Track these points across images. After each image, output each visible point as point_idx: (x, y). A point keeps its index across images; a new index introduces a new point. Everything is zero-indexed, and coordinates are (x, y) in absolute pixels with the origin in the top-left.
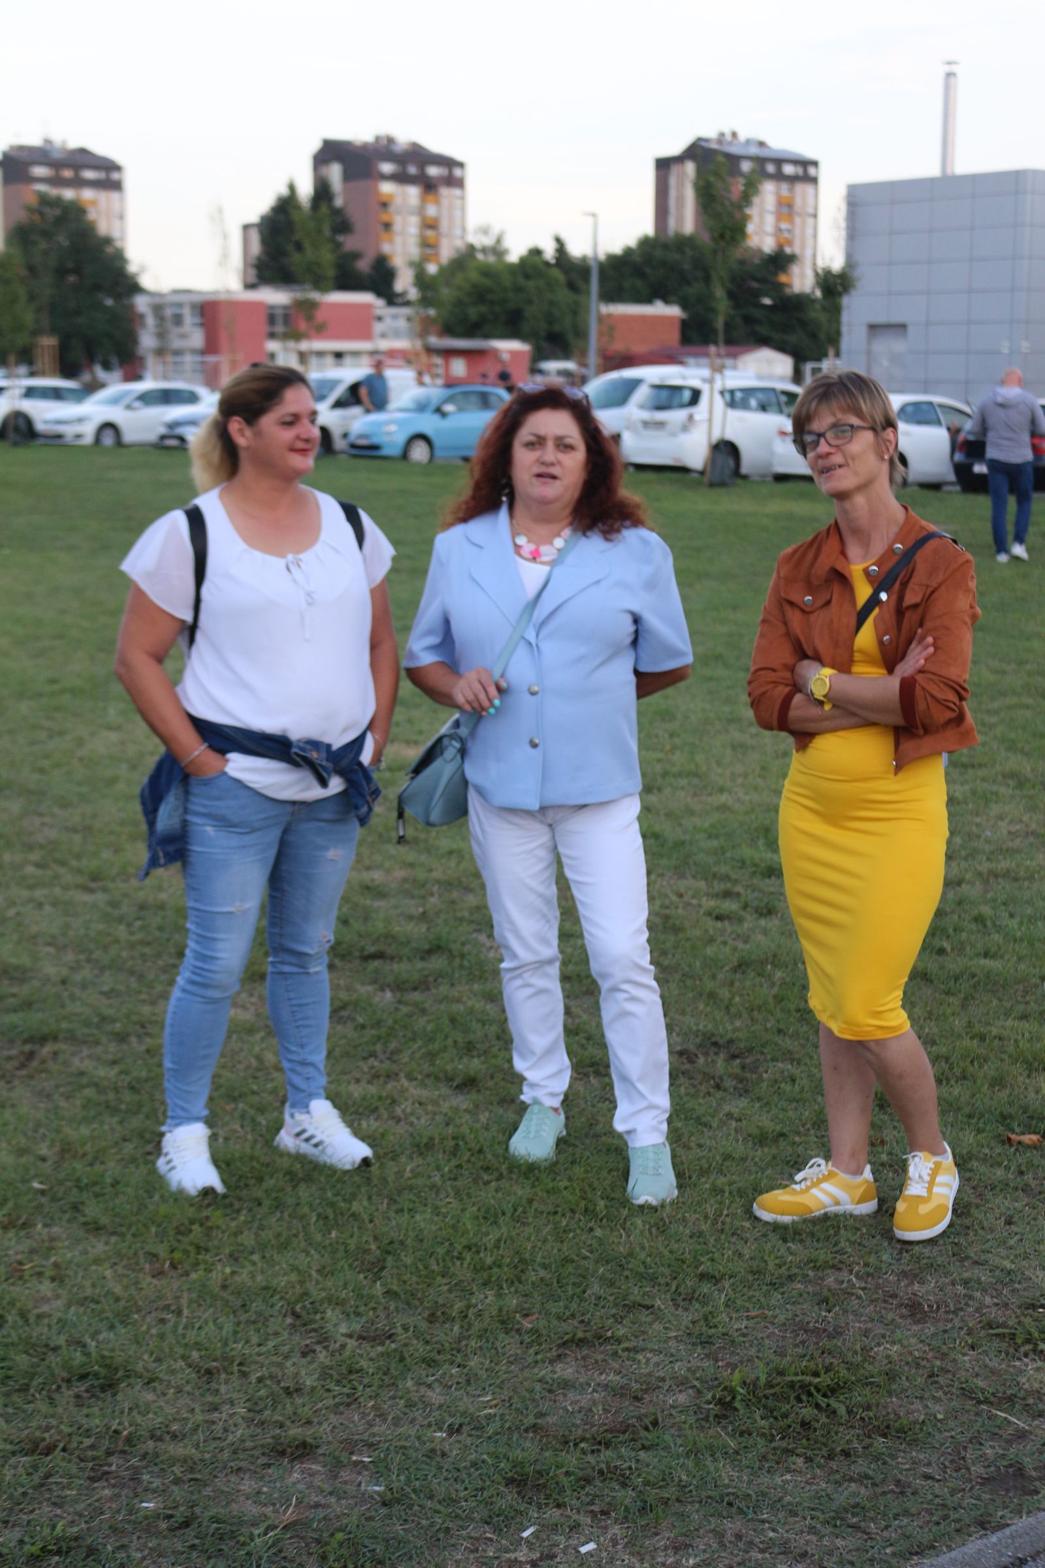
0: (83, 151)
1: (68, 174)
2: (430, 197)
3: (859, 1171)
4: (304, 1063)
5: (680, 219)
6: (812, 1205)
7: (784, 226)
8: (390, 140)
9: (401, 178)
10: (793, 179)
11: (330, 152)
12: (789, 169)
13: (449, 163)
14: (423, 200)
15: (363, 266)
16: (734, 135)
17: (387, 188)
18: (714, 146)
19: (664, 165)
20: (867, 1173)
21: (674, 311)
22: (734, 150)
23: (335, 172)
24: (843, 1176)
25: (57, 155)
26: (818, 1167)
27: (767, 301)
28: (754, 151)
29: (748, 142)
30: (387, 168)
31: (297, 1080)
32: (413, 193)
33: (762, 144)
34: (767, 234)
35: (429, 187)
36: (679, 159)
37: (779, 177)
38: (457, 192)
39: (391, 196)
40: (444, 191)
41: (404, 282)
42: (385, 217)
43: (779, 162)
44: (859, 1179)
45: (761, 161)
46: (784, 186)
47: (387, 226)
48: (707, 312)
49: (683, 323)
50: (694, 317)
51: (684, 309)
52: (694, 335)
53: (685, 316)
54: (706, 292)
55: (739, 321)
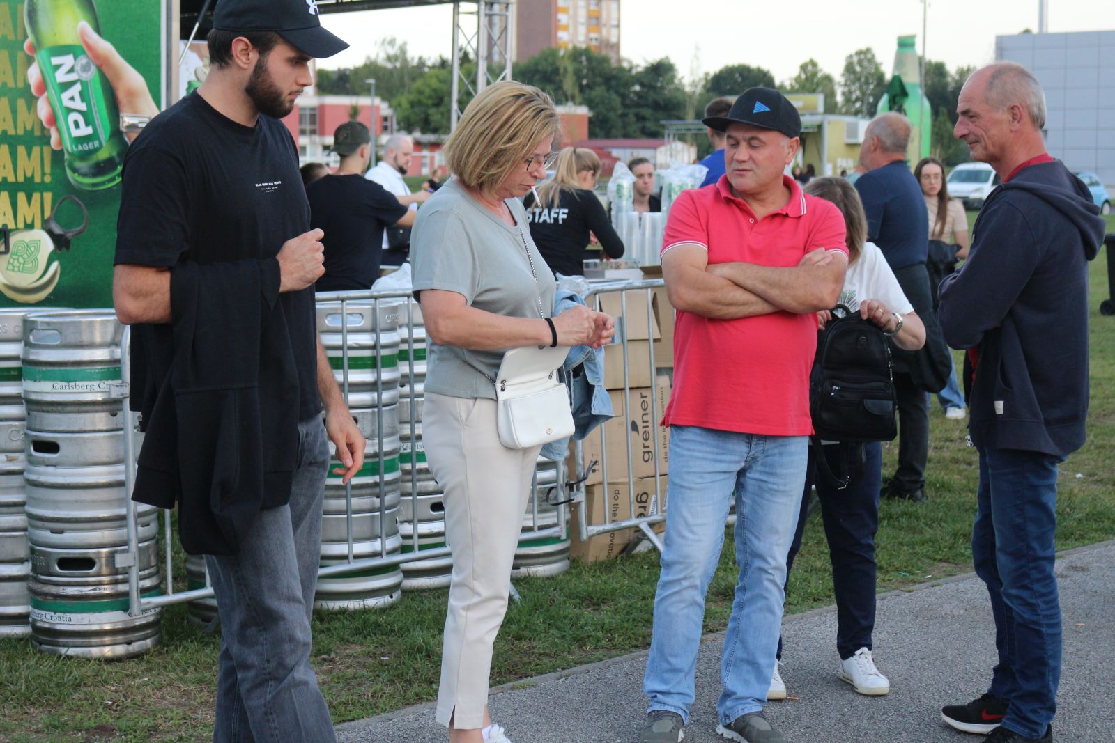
7: (593, 35)
21: (583, 111)
34: (579, 42)
48: (608, 110)
49: (591, 121)
50: (597, 115)
51: (591, 108)
52: (597, 130)
53: (590, 114)
54: (606, 94)
55: (632, 118)
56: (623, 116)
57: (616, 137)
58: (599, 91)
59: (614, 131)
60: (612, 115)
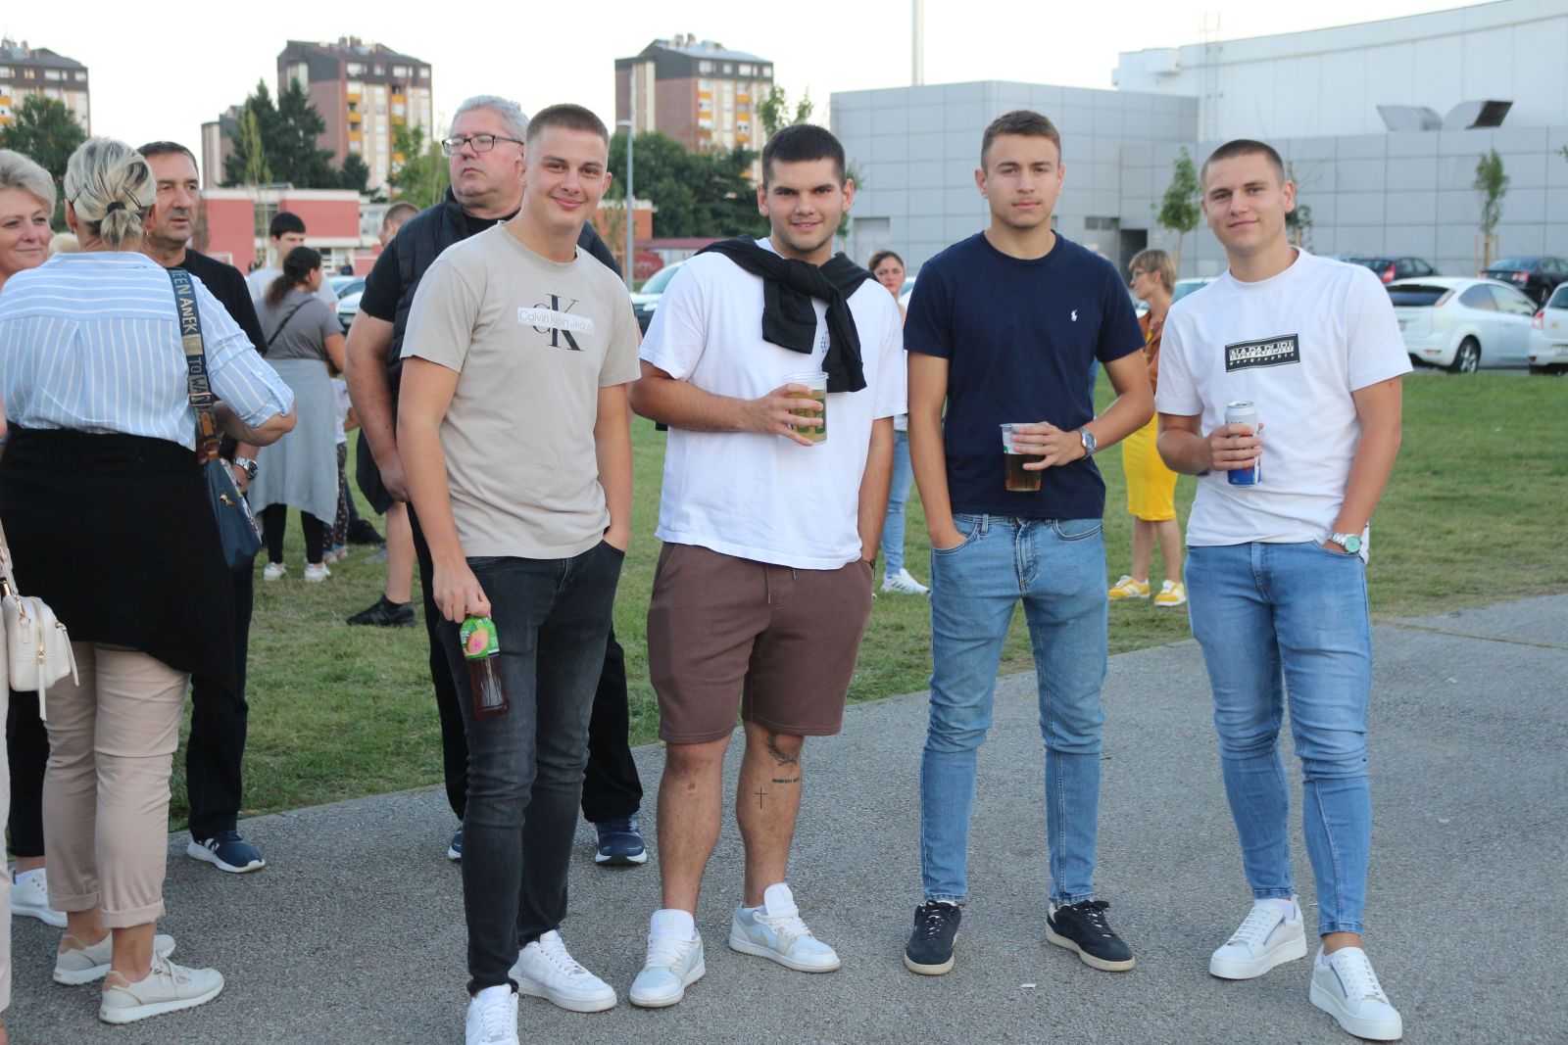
0: (44, 52)
1: (30, 74)
2: (397, 97)
3: (1143, 581)
4: (895, 554)
5: (642, 117)
6: (1124, 593)
7: (742, 123)
8: (355, 43)
9: (368, 79)
10: (750, 79)
11: (295, 53)
12: (744, 70)
13: (416, 65)
14: (390, 102)
15: (337, 164)
16: (691, 37)
17: (354, 88)
18: (672, 47)
19: (624, 66)
20: (1147, 582)
21: (646, 206)
22: (692, 51)
23: (302, 72)
24: (1137, 583)
25: (17, 56)
26: (1126, 579)
27: (731, 195)
28: (710, 52)
29: (704, 44)
30: (354, 69)
31: (892, 561)
32: (380, 93)
33: (718, 46)
34: (725, 131)
35: (395, 87)
36: (640, 60)
37: (735, 77)
38: (424, 92)
39: (360, 96)
40: (410, 91)
41: (378, 179)
42: (352, 117)
43: (736, 64)
44: (1142, 584)
45: (718, 63)
46: (741, 86)
47: (355, 125)
48: (678, 205)
49: (654, 216)
50: (664, 211)
51: (654, 203)
52: (665, 228)
53: (655, 210)
54: (675, 187)
55: (708, 215)
56: (696, 211)
57: (686, 236)
58: (667, 183)
59: (683, 229)
60: (682, 210)
